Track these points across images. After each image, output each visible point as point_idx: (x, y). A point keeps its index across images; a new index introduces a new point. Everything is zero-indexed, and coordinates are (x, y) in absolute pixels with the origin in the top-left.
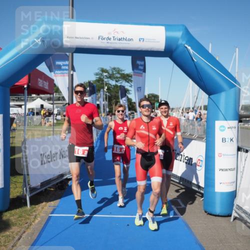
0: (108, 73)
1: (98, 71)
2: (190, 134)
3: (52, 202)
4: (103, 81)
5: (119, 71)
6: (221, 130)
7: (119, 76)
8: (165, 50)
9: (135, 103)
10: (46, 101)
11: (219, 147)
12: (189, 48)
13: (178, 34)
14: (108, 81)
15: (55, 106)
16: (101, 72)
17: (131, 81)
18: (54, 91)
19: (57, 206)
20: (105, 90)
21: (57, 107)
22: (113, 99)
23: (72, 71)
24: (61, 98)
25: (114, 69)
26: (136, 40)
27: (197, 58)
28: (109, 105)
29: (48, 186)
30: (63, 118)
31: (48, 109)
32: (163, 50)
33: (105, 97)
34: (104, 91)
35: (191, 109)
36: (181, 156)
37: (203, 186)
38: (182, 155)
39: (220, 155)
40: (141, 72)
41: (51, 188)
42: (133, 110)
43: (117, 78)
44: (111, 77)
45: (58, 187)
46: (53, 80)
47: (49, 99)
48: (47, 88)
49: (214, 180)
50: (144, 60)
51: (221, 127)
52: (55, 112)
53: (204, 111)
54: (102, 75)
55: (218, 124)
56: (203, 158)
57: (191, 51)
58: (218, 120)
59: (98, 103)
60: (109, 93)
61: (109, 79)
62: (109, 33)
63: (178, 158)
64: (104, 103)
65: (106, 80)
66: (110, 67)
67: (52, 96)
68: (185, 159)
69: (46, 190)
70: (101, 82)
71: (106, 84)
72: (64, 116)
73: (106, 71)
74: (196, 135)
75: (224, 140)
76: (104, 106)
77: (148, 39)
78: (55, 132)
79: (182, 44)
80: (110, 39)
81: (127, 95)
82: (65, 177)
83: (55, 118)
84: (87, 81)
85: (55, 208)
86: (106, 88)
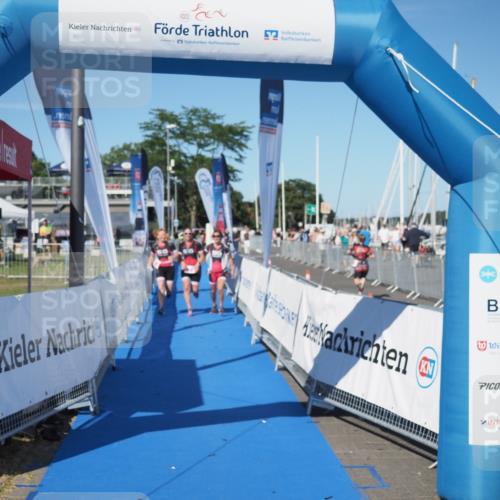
0: (179, 124)
1: (149, 118)
2: (399, 290)
3: (25, 476)
4: (165, 144)
5: (206, 117)
6: (484, 279)
7: (206, 131)
8: (334, 61)
9: (251, 205)
10: (9, 198)
11: (480, 324)
12: (399, 57)
13: (370, 20)
14: (179, 146)
15: (33, 212)
16: (158, 121)
17: (241, 146)
18: (31, 173)
19: (40, 486)
20: (170, 168)
21: (38, 216)
22: (189, 193)
23: (81, 118)
24: (48, 191)
25: (195, 111)
26: (256, 34)
27: (422, 83)
28: (179, 209)
29: (16, 430)
30: (55, 244)
31: (14, 222)
32: (329, 63)
33: (168, 187)
34: (165, 172)
35: (402, 220)
36: (375, 349)
37: (437, 431)
38: (378, 346)
39: (482, 346)
40: (275, 121)
41: (22, 436)
42: (244, 224)
43: (202, 136)
44: (184, 134)
45: (42, 433)
46: (29, 143)
47: (17, 194)
48: (12, 162)
49: (466, 413)
50: (280, 89)
51: (485, 269)
52: (35, 229)
53: (438, 227)
54: (160, 127)
55: (477, 261)
56: (436, 355)
57: (405, 65)
58: (476, 251)
59: (151, 204)
60: (179, 177)
61: (181, 141)
62: (184, 16)
63: (367, 354)
64: (166, 204)
65: (171, 142)
66: (184, 107)
67: (25, 184)
68: (388, 357)
69: (8, 441)
70: (157, 148)
71: (173, 153)
72: (60, 239)
73: (172, 119)
74: (415, 292)
75: (491, 305)
76: (166, 214)
77: (289, 33)
78: (33, 284)
79: (378, 47)
80: (185, 32)
81: (230, 182)
82: (61, 407)
83: (33, 244)
84: (121, 146)
85: (33, 489)
86: (173, 163)
